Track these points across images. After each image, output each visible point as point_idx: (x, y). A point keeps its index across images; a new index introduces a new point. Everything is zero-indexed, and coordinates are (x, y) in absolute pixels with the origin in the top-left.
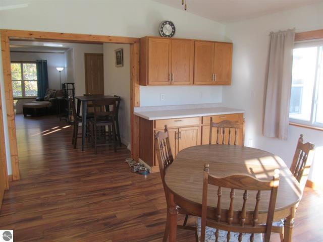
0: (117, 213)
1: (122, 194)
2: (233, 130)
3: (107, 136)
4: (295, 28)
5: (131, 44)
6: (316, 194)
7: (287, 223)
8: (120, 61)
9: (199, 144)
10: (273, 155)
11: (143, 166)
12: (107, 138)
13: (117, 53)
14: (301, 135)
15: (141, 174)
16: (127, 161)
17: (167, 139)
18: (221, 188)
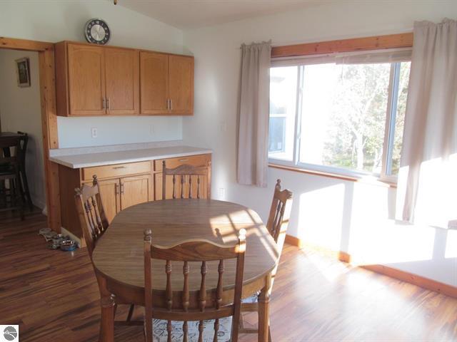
0: (24, 317)
1: (33, 285)
2: (194, 178)
3: (9, 195)
4: (270, 40)
5: (40, 52)
6: (303, 253)
7: (262, 298)
8: (24, 78)
9: (151, 199)
10: (246, 209)
11: (68, 238)
12: (9, 199)
13: (19, 64)
14: (278, 181)
15: (64, 251)
16: (41, 232)
17: (98, 196)
18: (170, 261)
